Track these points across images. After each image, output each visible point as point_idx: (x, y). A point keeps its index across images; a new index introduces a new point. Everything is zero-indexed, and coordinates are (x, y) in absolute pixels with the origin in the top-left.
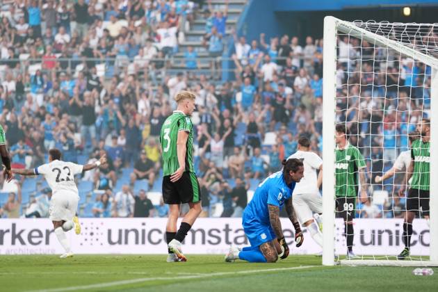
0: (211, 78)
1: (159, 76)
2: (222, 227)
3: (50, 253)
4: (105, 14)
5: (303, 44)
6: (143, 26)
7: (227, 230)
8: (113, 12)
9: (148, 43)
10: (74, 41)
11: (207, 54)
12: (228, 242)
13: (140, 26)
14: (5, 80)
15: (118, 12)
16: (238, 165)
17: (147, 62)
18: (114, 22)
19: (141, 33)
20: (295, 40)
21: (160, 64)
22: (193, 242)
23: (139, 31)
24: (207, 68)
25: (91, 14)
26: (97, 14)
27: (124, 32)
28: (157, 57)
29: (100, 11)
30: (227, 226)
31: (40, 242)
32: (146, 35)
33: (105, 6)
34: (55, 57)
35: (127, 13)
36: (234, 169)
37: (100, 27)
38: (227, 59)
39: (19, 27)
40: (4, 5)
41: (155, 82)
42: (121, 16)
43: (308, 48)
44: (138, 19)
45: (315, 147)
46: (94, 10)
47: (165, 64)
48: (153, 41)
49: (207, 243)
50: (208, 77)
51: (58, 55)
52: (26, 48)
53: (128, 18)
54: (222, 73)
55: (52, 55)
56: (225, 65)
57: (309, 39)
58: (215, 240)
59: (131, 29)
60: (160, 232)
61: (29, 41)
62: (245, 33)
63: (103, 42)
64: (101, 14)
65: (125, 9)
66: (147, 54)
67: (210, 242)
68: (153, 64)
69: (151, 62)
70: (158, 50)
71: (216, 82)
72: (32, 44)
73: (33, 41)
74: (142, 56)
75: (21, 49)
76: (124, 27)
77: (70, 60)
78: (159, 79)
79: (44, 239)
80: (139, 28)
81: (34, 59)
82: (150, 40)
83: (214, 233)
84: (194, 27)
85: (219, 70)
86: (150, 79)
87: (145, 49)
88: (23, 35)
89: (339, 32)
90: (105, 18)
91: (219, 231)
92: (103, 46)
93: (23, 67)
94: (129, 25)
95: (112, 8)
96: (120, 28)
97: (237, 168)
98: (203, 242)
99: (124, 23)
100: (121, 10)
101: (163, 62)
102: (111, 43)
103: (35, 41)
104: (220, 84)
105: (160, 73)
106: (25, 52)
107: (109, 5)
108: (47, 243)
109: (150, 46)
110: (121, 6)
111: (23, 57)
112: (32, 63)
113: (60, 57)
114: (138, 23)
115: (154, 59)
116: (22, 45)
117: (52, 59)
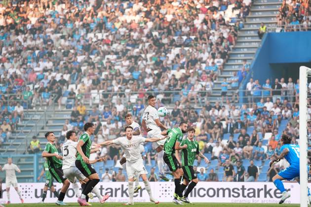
0: (233, 102)
1: (203, 101)
2: (240, 187)
3: (143, 202)
4: (173, 66)
5: (286, 82)
6: (195, 73)
7: (243, 188)
8: (177, 65)
9: (197, 82)
10: (155, 81)
11: (230, 88)
12: (244, 196)
13: (192, 72)
14: (117, 104)
15: (180, 65)
16: (249, 151)
17: (196, 93)
18: (178, 71)
19: (193, 77)
20: (282, 80)
21: (203, 94)
22: (224, 196)
23: (191, 76)
24: (231, 96)
25: (165, 67)
26: (168, 66)
27: (183, 76)
28: (202, 90)
29: (170, 64)
30: (243, 186)
31: (137, 195)
32: (196, 78)
33: (173, 62)
34: (145, 91)
35: (185, 66)
36: (247, 153)
37: (170, 74)
38: (242, 91)
39: (125, 74)
40: (117, 62)
41: (201, 104)
42: (182, 67)
43: (289, 84)
44: (192, 69)
45: (294, 142)
46: (166, 64)
47: (207, 94)
48: (200, 81)
49: (231, 196)
50: (231, 101)
51: (147, 90)
52: (129, 86)
53: (186, 68)
54: (239, 98)
55: (143, 89)
56: (241, 94)
57: (290, 79)
58: (236, 195)
59: (188, 74)
60: (204, 190)
61: (131, 82)
62: (252, 75)
63: (172, 82)
64: (171, 66)
65: (184, 63)
66: (196, 88)
67: (233, 195)
68: (200, 94)
69: (198, 93)
70: (202, 86)
71: (236, 104)
72: (132, 84)
73: (132, 82)
74: (193, 90)
75: (126, 86)
76: (183, 73)
77: (153, 92)
78: (204, 103)
79: (139, 194)
80: (192, 74)
81: (134, 92)
82: (199, 80)
83: (236, 190)
84: (223, 73)
85: (238, 97)
86: (198, 102)
87: (195, 86)
88: (127, 79)
89: (308, 75)
90: (173, 69)
91: (238, 190)
92: (172, 85)
93: (127, 97)
94: (186, 72)
95: (177, 63)
96: (181, 74)
97: (249, 153)
98: (230, 196)
99: (183, 71)
100: (181, 64)
101: (205, 93)
102: (176, 82)
103: (134, 82)
104: (238, 105)
105: (204, 99)
106: (128, 88)
107: (175, 61)
108: (141, 196)
109: (198, 84)
110: (181, 62)
111: (128, 91)
112: (132, 94)
113: (148, 91)
114: (191, 71)
115: (200, 91)
116: (126, 84)
117: (143, 92)
